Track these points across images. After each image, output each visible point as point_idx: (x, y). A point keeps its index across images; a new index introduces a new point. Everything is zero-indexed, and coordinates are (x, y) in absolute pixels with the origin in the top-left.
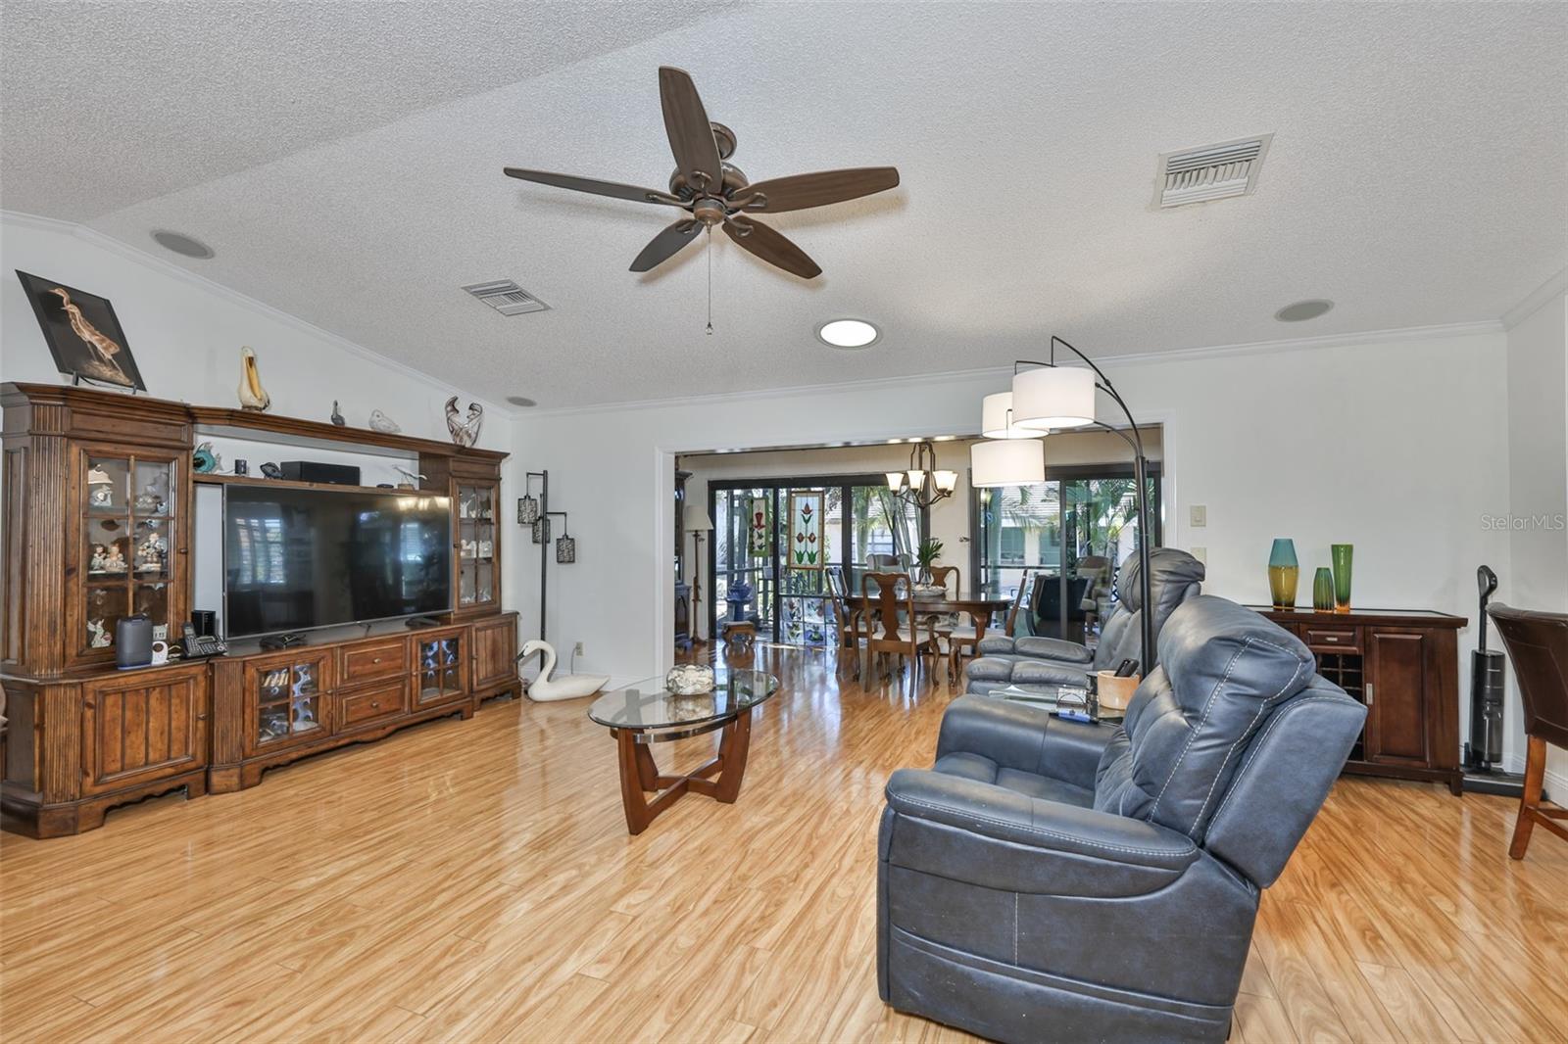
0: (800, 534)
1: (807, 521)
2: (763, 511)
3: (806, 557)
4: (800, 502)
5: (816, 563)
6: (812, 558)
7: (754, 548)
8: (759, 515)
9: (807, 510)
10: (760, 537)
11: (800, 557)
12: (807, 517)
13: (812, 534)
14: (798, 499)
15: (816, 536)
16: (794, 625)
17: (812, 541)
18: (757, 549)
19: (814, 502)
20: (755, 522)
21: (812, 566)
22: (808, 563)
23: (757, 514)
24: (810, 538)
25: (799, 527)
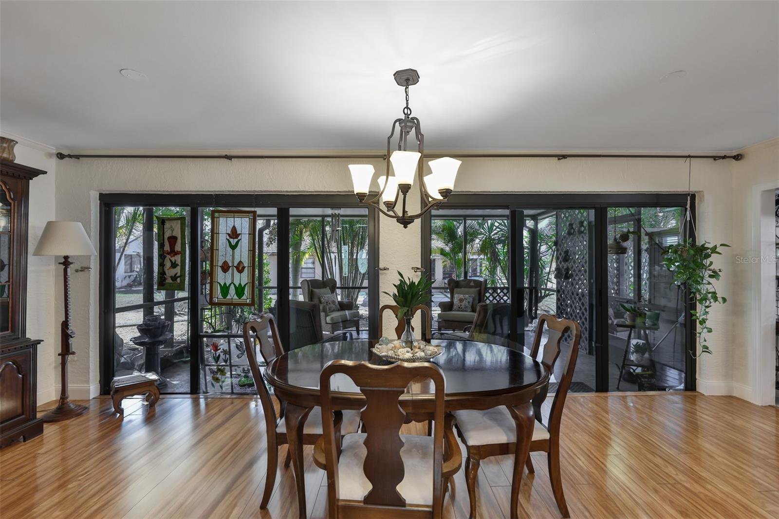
0: (225, 263)
1: (233, 247)
2: (179, 235)
3: (232, 290)
4: (225, 224)
5: (244, 297)
6: (240, 291)
7: (165, 279)
8: (173, 240)
9: (234, 234)
10: (174, 265)
11: (225, 290)
12: (233, 241)
13: (240, 262)
14: (222, 221)
15: (246, 265)
16: (219, 370)
17: (240, 271)
18: (169, 281)
19: (242, 224)
20: (167, 247)
21: (240, 301)
22: (236, 297)
23: (169, 238)
24: (237, 268)
25: (223, 253)
